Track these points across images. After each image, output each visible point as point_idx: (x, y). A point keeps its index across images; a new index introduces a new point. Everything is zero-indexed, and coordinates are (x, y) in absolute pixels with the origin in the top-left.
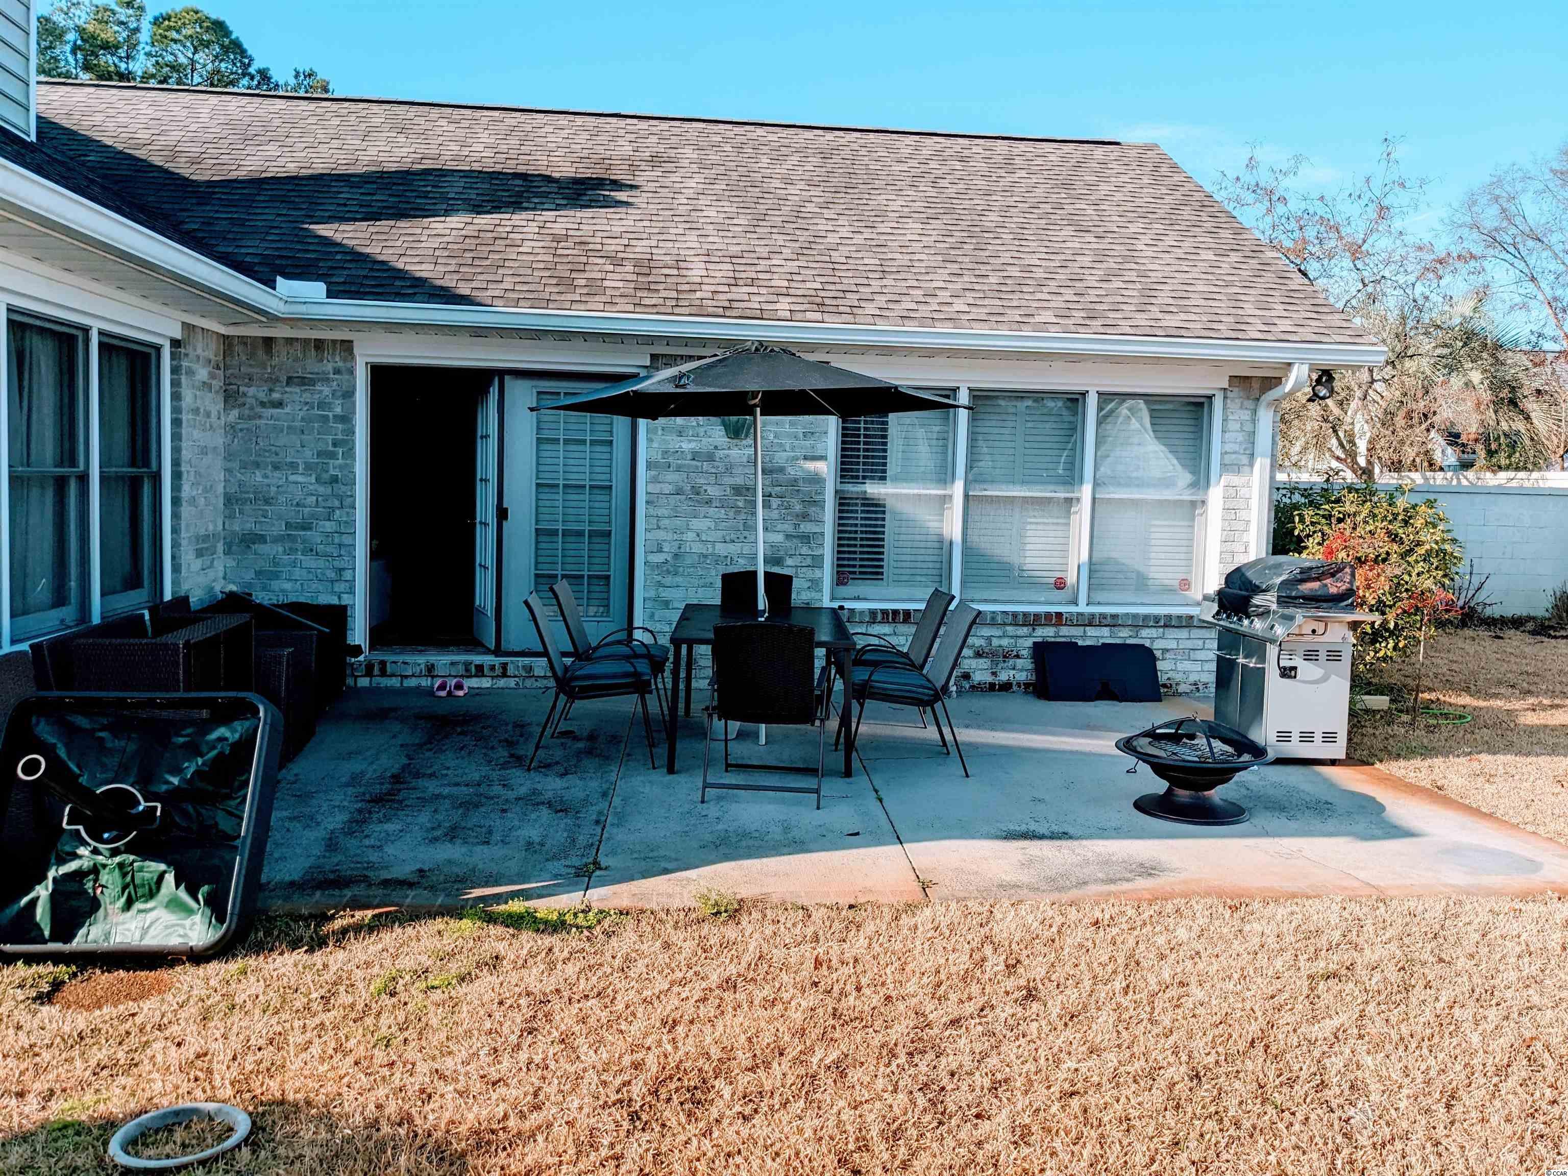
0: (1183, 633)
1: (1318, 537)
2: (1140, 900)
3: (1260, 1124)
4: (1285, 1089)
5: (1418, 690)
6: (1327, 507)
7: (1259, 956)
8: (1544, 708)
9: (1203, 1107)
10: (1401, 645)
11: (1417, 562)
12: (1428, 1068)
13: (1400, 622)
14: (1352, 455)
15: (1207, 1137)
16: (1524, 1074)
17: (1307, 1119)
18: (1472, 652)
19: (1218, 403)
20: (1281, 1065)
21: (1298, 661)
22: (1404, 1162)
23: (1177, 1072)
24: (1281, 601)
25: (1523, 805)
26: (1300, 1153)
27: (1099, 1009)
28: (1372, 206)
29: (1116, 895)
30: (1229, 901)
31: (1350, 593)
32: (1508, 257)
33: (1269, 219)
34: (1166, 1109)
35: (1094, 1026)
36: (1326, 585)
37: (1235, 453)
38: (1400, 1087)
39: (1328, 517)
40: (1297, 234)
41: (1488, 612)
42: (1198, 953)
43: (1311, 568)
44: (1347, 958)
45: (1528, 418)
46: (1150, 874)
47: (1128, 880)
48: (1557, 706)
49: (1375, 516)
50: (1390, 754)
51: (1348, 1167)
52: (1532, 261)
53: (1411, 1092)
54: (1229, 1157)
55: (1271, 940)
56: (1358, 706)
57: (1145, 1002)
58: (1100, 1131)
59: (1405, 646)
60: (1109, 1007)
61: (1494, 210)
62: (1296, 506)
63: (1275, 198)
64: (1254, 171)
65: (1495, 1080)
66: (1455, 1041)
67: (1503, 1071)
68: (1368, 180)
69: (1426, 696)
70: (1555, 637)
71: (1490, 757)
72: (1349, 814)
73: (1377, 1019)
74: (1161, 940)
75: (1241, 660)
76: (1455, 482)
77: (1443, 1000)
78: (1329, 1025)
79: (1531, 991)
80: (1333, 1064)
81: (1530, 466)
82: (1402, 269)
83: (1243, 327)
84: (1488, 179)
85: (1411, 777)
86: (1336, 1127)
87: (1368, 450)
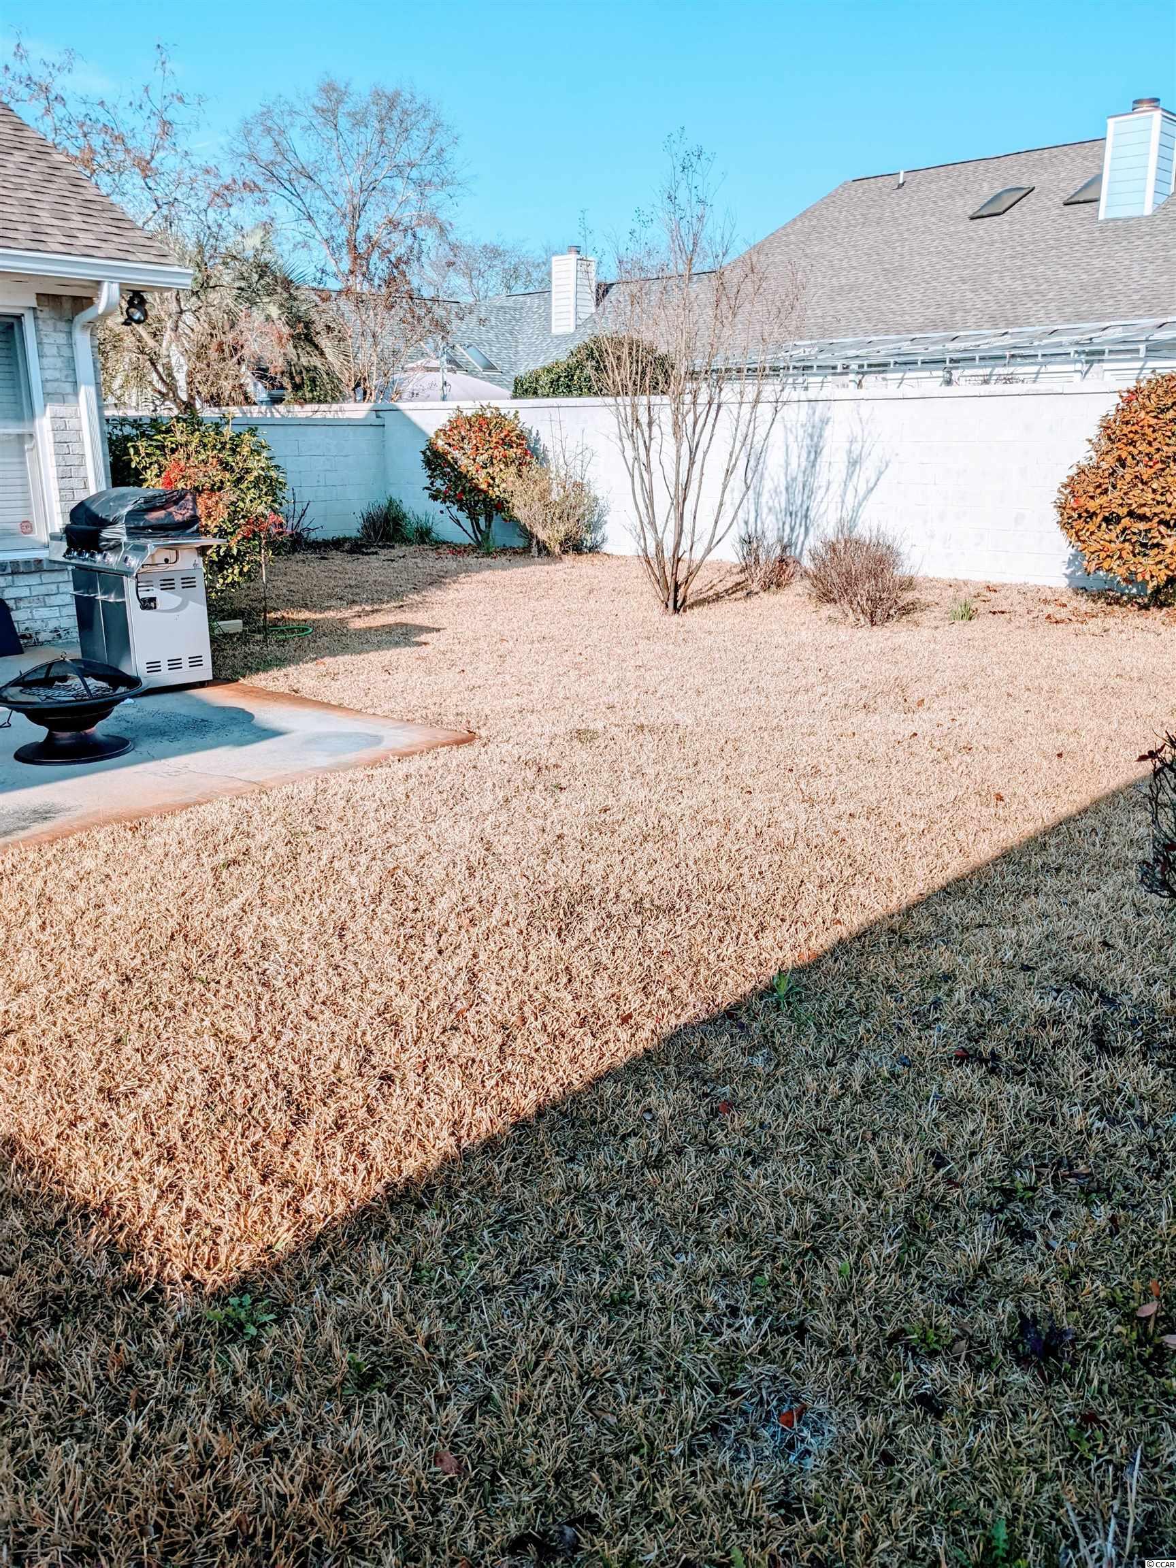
0: (34, 579)
1: (155, 469)
2: (40, 844)
3: (191, 1000)
4: (208, 965)
5: (265, 610)
6: (158, 437)
7: (166, 864)
8: (367, 614)
9: (138, 1003)
10: (245, 570)
11: (248, 489)
12: (321, 913)
13: (242, 548)
14: (172, 387)
15: (146, 1026)
16: (392, 896)
17: (230, 983)
18: (304, 573)
19: (28, 323)
20: (201, 947)
21: (155, 592)
22: (314, 989)
23: (109, 982)
24: (131, 533)
25: (363, 694)
26: (228, 1011)
27: (18, 951)
28: (154, 120)
29: (15, 844)
30: (128, 824)
31: (195, 519)
32: (286, 193)
33: (48, 119)
34: (103, 1016)
35: (17, 968)
36: (170, 513)
37: (57, 380)
38: (302, 934)
39: (162, 448)
40: (81, 141)
41: (313, 536)
42: (107, 876)
43: (154, 497)
44: (242, 846)
45: (322, 354)
46: (46, 818)
47: (23, 828)
48: (377, 611)
49: (205, 445)
50: (250, 669)
51: (270, 1008)
52: (307, 201)
53: (310, 935)
54: (169, 1035)
55: (174, 849)
56: (216, 632)
57: (64, 932)
58: (42, 1055)
59: (249, 571)
60: (28, 947)
61: (267, 143)
62: (127, 438)
63: (52, 97)
64: (24, 61)
65: (372, 906)
66: (338, 887)
67: (377, 899)
68: (146, 90)
69: (273, 615)
70: (367, 554)
71: (332, 659)
72: (224, 726)
73: (275, 887)
74: (69, 874)
75: (100, 597)
76: (269, 415)
77: (324, 858)
78: (236, 904)
79: (388, 834)
80: (244, 933)
81: (329, 399)
82: (192, 193)
83: (43, 238)
84: (260, 109)
85: (272, 686)
86: (256, 981)
87: (188, 384)
